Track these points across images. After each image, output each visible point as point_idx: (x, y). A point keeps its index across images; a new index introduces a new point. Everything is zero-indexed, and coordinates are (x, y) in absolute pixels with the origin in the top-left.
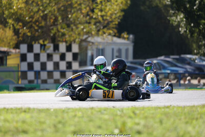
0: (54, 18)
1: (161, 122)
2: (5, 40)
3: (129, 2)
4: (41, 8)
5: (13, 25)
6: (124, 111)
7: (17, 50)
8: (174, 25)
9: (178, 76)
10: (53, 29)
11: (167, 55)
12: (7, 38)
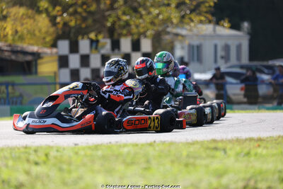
2: (37, 33)
7: (54, 50)
10: (109, 15)
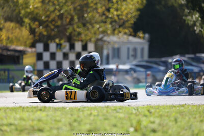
0: (70, 17)
1: (176, 120)
2: (21, 39)
3: (145, 2)
4: (57, 7)
5: (29, 24)
6: (139, 110)
7: (34, 49)
8: (190, 25)
9: (193, 75)
10: (69, 28)
11: (182, 54)
12: (23, 37)
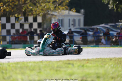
8: (105, 3)
10: (24, 7)
11: (106, 23)
